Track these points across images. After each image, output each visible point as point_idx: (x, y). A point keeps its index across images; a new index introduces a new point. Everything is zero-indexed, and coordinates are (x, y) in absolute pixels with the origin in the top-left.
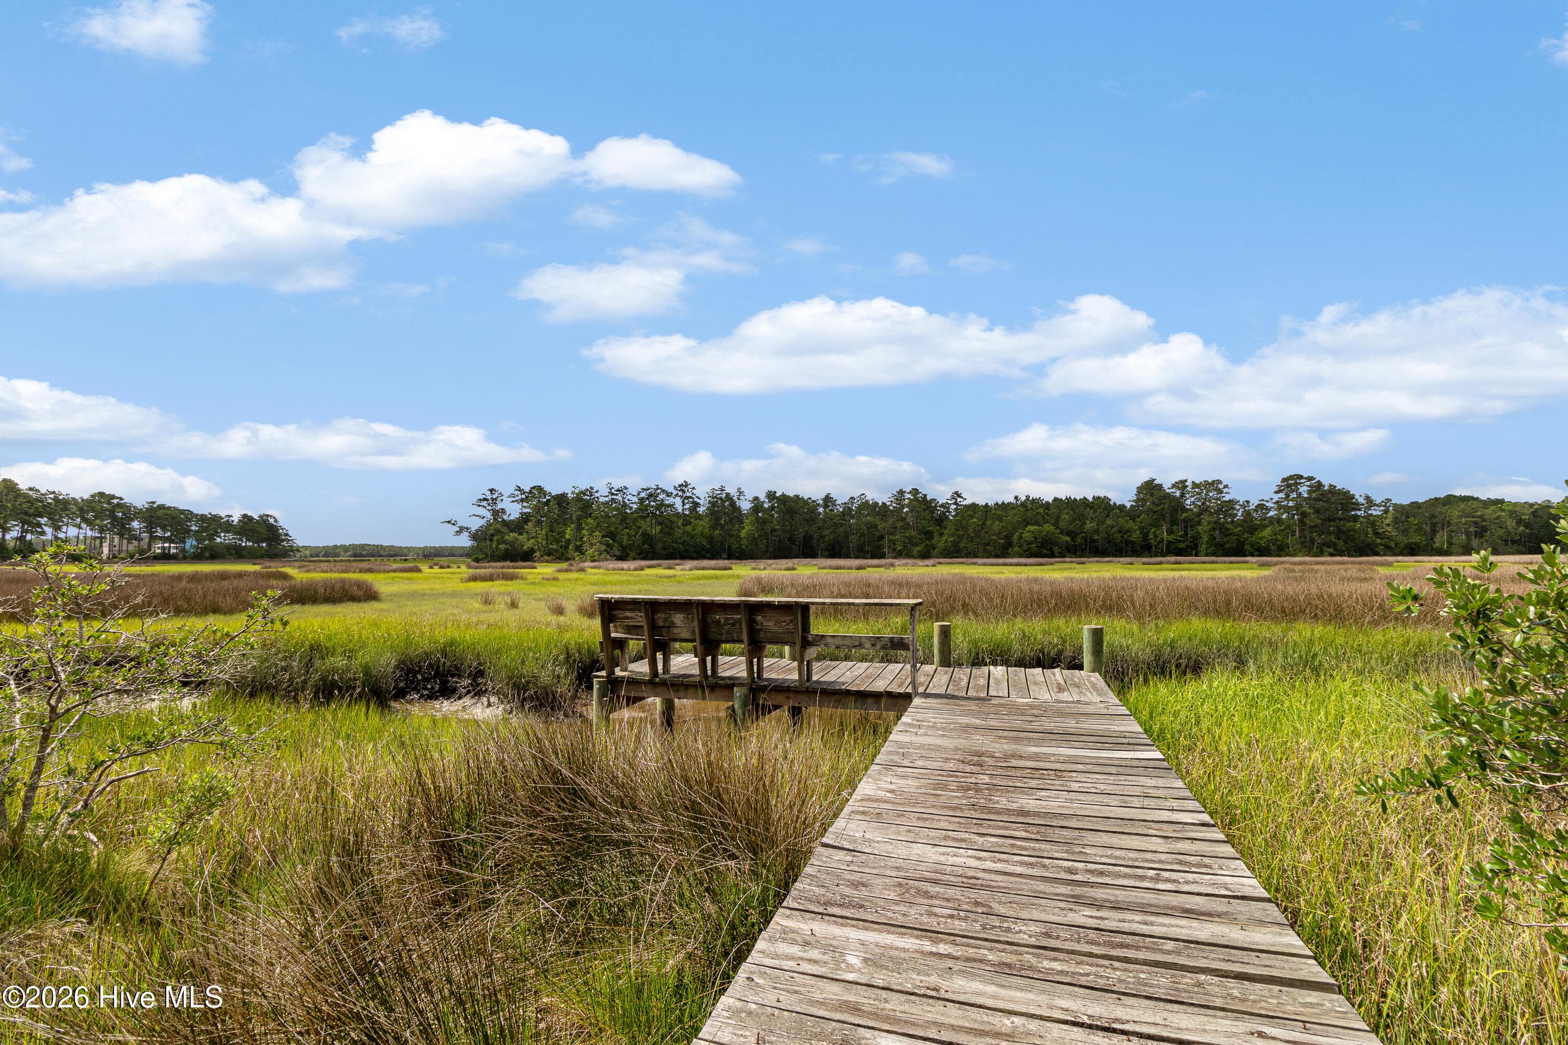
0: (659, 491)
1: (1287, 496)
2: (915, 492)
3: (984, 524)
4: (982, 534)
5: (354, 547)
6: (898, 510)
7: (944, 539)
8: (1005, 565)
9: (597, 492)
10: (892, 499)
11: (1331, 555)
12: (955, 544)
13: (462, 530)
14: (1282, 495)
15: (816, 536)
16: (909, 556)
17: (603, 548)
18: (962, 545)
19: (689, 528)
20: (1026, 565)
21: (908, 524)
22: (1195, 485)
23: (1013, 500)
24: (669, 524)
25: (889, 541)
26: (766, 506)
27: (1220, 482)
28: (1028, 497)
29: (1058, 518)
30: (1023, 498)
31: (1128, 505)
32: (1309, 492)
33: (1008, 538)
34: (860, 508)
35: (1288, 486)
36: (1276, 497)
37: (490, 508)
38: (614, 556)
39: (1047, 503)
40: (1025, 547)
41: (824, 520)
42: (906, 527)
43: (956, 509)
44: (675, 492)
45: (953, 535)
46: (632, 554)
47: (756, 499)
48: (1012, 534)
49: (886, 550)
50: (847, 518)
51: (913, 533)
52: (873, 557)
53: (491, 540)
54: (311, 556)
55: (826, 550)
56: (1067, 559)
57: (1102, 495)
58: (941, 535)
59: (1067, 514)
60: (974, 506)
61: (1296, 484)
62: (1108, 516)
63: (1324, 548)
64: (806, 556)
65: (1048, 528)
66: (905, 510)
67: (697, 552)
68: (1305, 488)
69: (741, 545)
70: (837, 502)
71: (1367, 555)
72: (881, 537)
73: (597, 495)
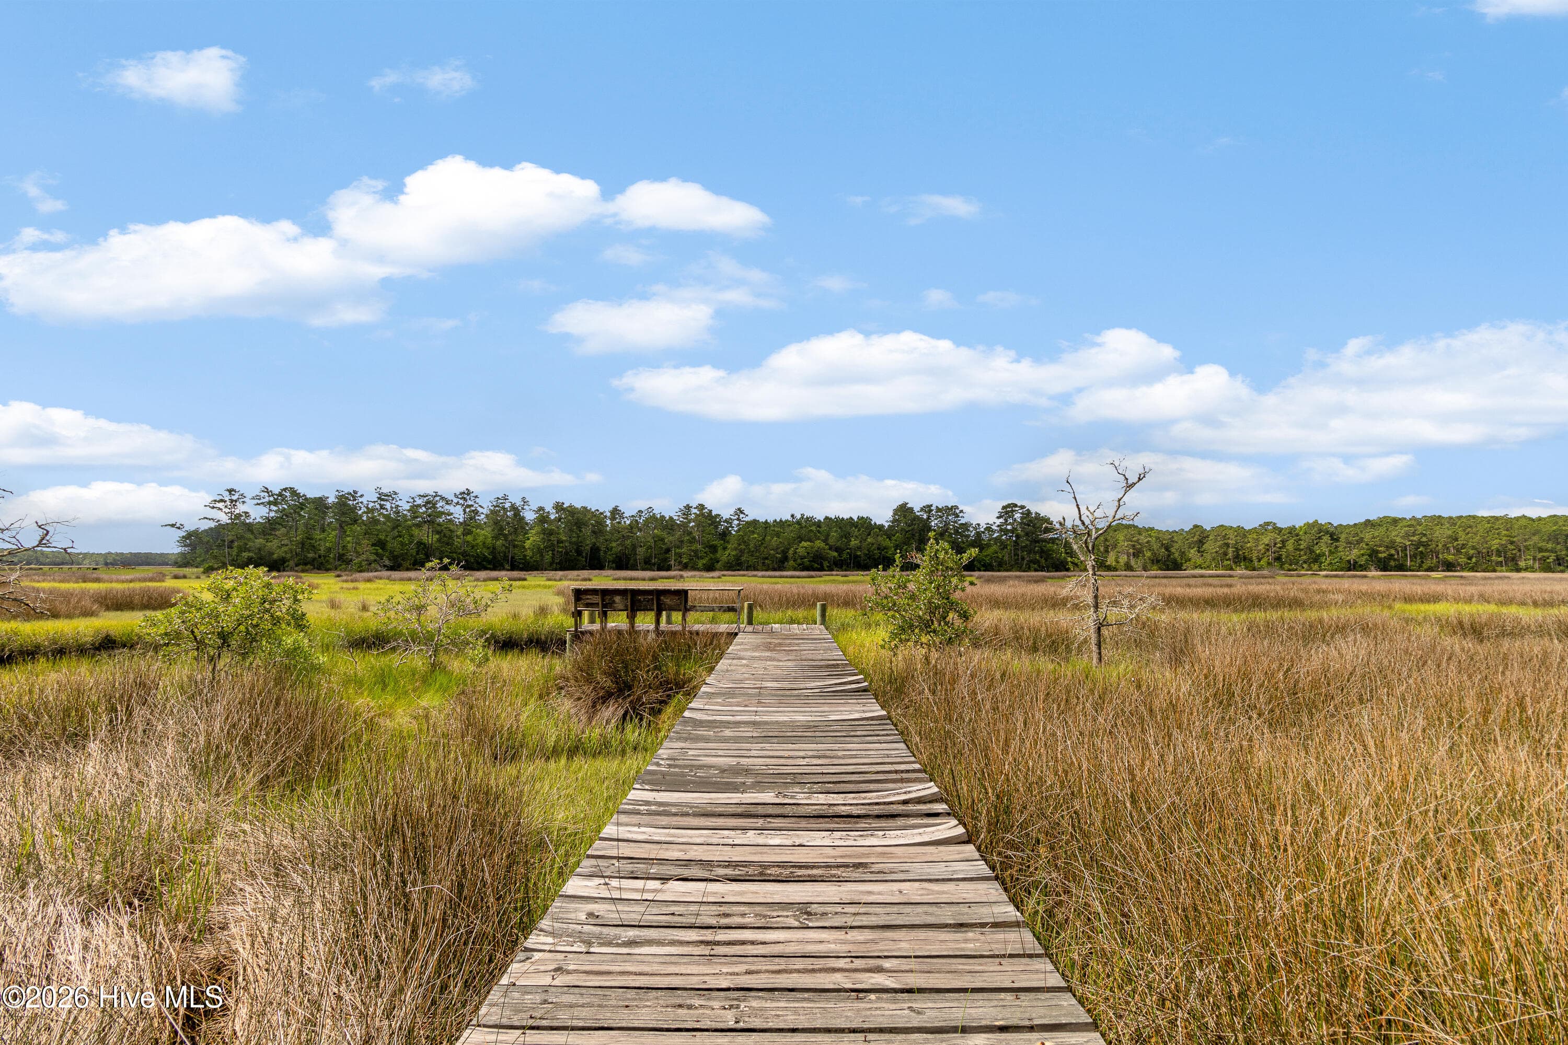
0: (438, 498)
1: (1006, 520)
2: (701, 507)
3: (764, 539)
4: (762, 549)
6: (684, 525)
7: (727, 553)
8: (781, 577)
9: (362, 496)
10: (679, 514)
11: (1036, 570)
12: (738, 558)
14: (1002, 520)
15: (603, 548)
16: (694, 568)
17: (373, 557)
18: (743, 559)
19: (469, 538)
20: (798, 577)
21: (694, 538)
22: (938, 510)
23: (790, 518)
24: (448, 533)
25: (676, 554)
26: (552, 517)
27: (957, 507)
28: (803, 515)
29: (828, 535)
30: (799, 517)
31: (886, 525)
32: (1022, 518)
33: (785, 553)
34: (647, 521)
35: (1007, 513)
36: (999, 522)
37: (227, 511)
38: (385, 566)
39: (819, 521)
40: (799, 561)
41: (611, 533)
42: (693, 540)
43: (739, 525)
44: (455, 500)
45: (736, 549)
46: (407, 564)
47: (541, 509)
48: (788, 549)
49: (672, 563)
50: (635, 530)
51: (699, 547)
52: (659, 569)
53: (230, 547)
55: (613, 562)
56: (834, 573)
57: (865, 516)
58: (725, 549)
59: (836, 531)
60: (755, 522)
61: (1013, 511)
62: (869, 534)
63: (1032, 565)
64: (593, 567)
65: (819, 544)
66: (692, 524)
67: (478, 563)
68: (1019, 515)
69: (525, 556)
70: (625, 515)
71: (1061, 571)
72: (668, 550)
73: (360, 500)
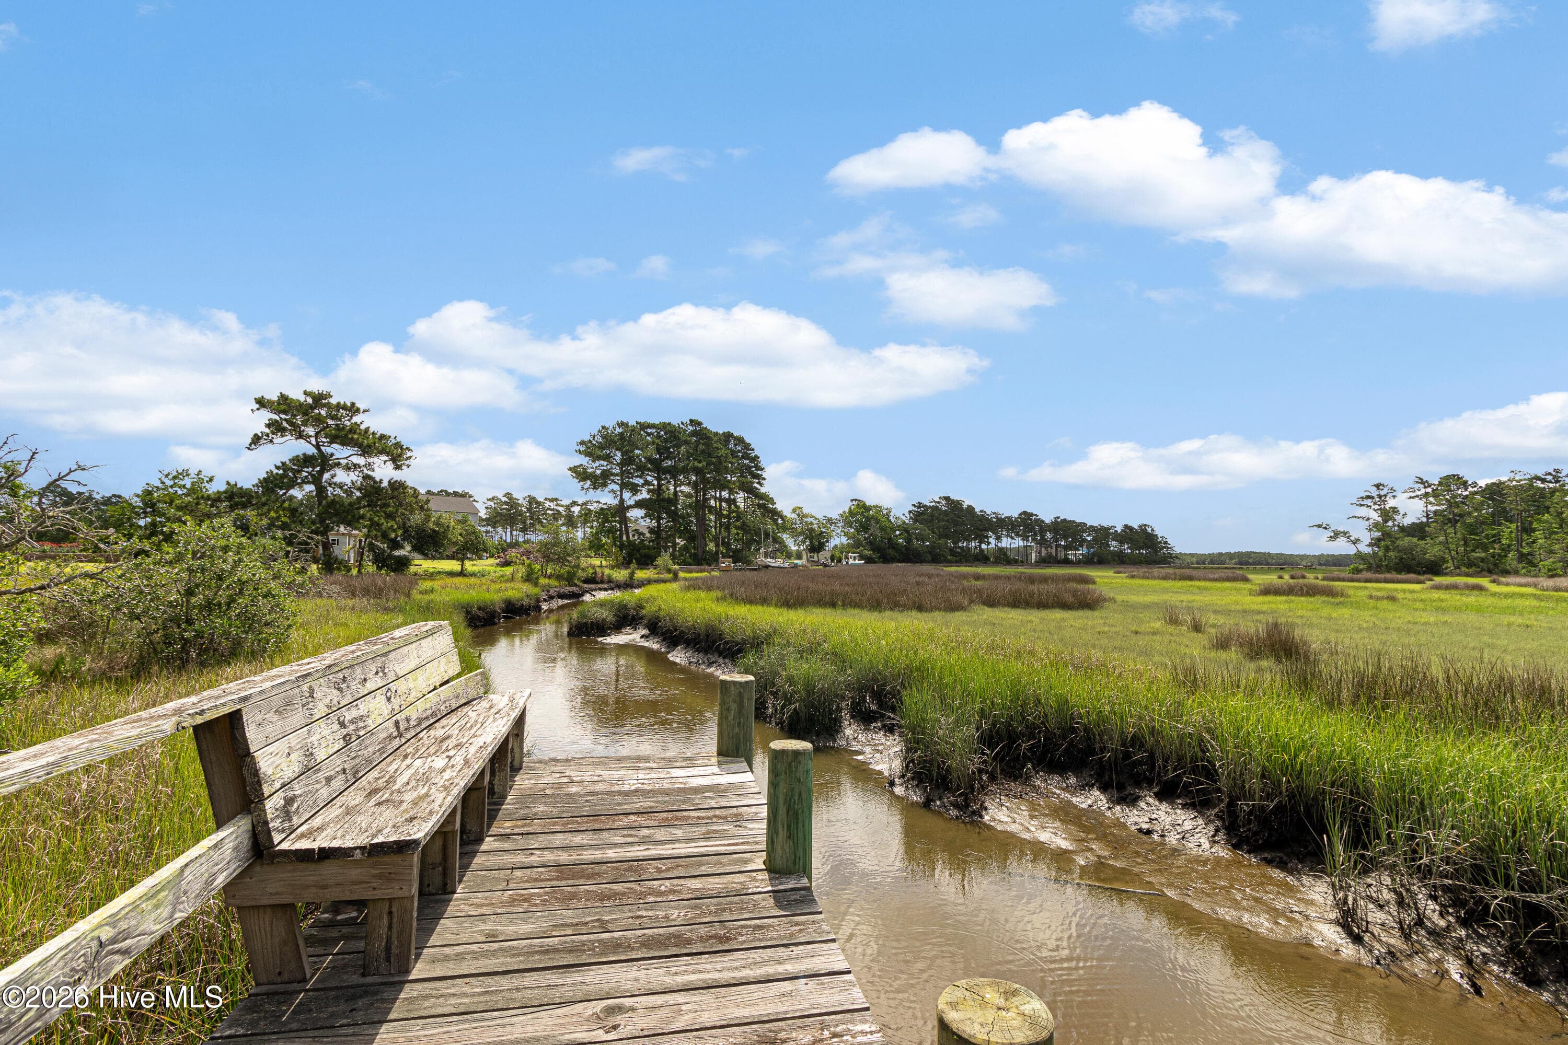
5: (1239, 554)
13: (1336, 535)
54: (1198, 563)
